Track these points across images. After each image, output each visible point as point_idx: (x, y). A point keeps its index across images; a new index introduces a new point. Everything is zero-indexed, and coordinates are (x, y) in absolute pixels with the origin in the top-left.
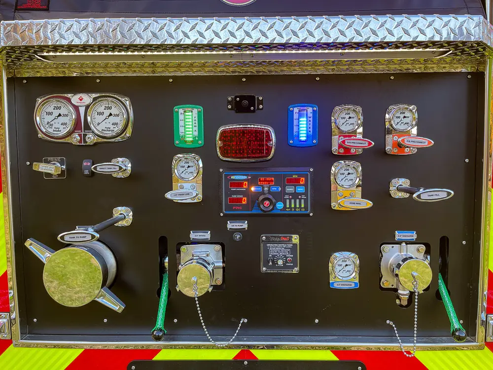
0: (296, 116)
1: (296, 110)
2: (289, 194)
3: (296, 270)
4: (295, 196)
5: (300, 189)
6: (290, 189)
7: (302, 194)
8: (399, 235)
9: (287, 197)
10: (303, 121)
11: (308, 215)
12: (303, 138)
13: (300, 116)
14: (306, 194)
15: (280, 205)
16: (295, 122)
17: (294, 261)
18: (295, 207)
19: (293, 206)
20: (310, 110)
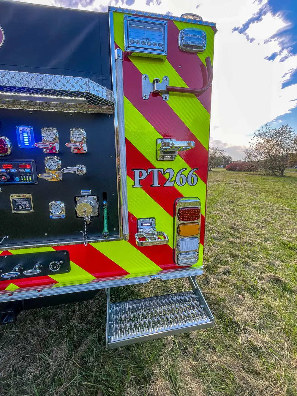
0: (21, 132)
1: (20, 129)
2: (22, 173)
3: (32, 211)
4: (25, 174)
5: (28, 171)
6: (22, 171)
7: (29, 173)
8: (82, 192)
9: (20, 175)
10: (25, 135)
11: (34, 184)
12: (27, 144)
13: (23, 132)
14: (31, 173)
15: (17, 179)
16: (21, 135)
17: (30, 207)
18: (26, 180)
19: (25, 179)
20: (28, 129)
